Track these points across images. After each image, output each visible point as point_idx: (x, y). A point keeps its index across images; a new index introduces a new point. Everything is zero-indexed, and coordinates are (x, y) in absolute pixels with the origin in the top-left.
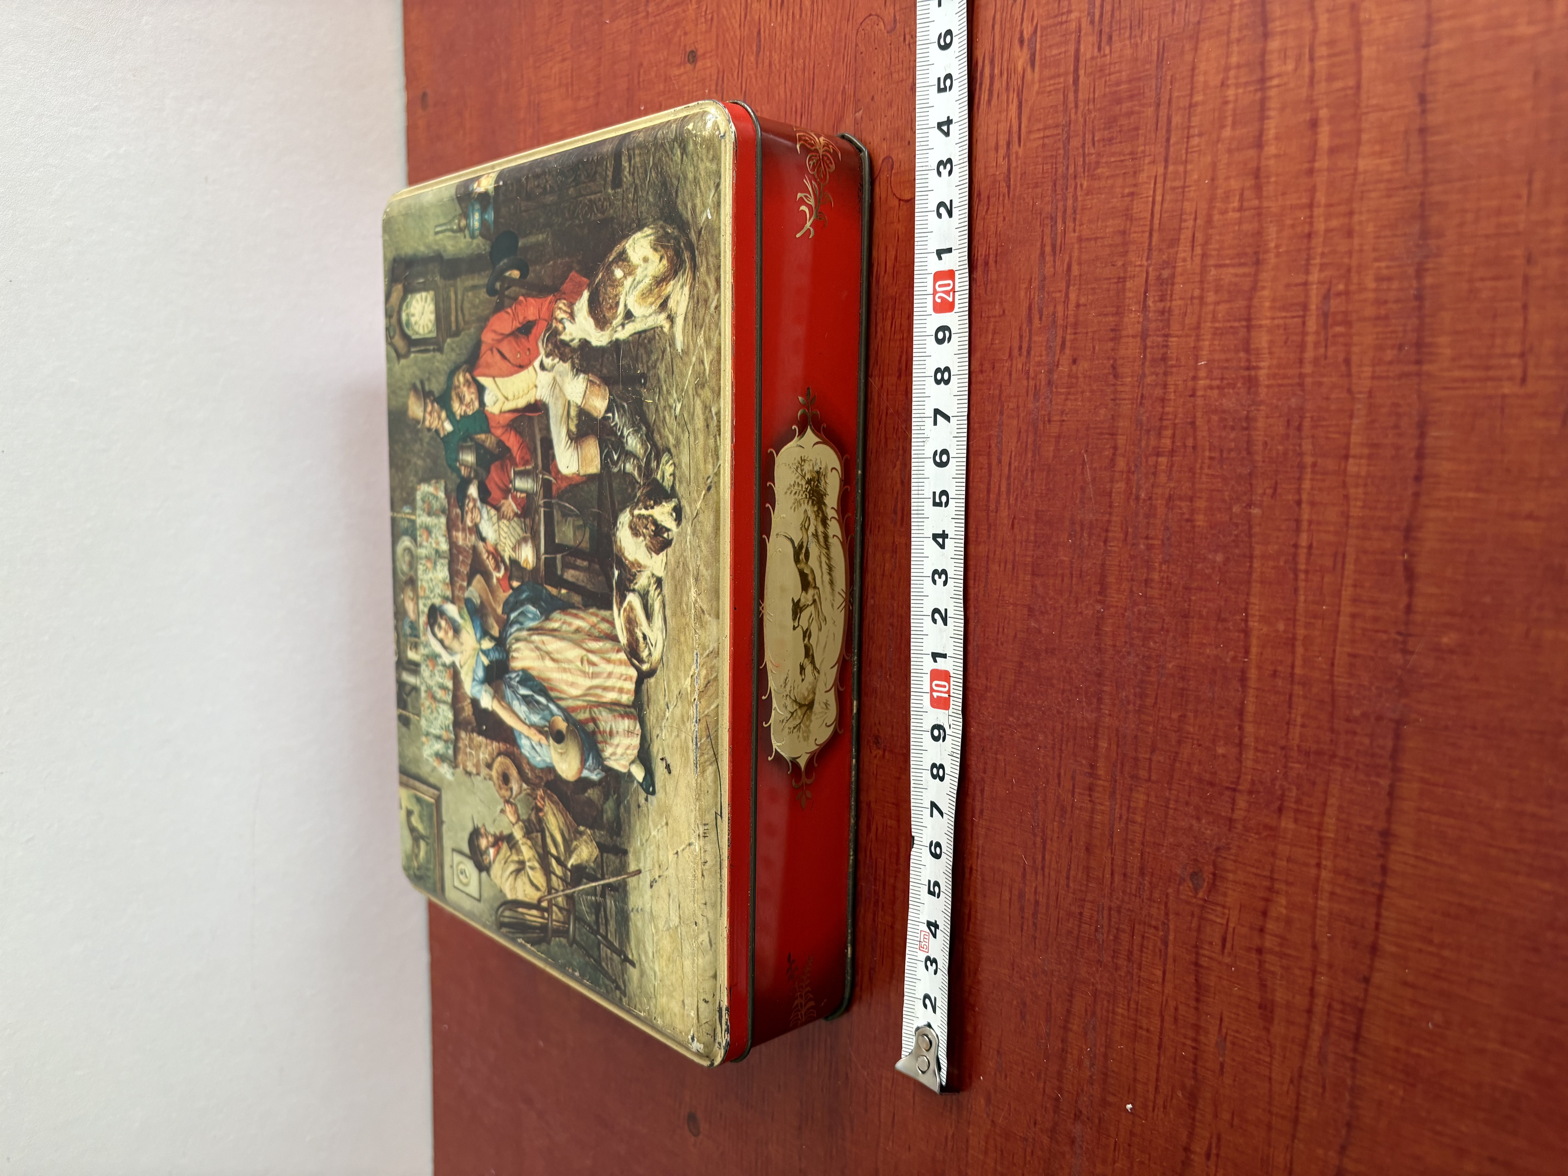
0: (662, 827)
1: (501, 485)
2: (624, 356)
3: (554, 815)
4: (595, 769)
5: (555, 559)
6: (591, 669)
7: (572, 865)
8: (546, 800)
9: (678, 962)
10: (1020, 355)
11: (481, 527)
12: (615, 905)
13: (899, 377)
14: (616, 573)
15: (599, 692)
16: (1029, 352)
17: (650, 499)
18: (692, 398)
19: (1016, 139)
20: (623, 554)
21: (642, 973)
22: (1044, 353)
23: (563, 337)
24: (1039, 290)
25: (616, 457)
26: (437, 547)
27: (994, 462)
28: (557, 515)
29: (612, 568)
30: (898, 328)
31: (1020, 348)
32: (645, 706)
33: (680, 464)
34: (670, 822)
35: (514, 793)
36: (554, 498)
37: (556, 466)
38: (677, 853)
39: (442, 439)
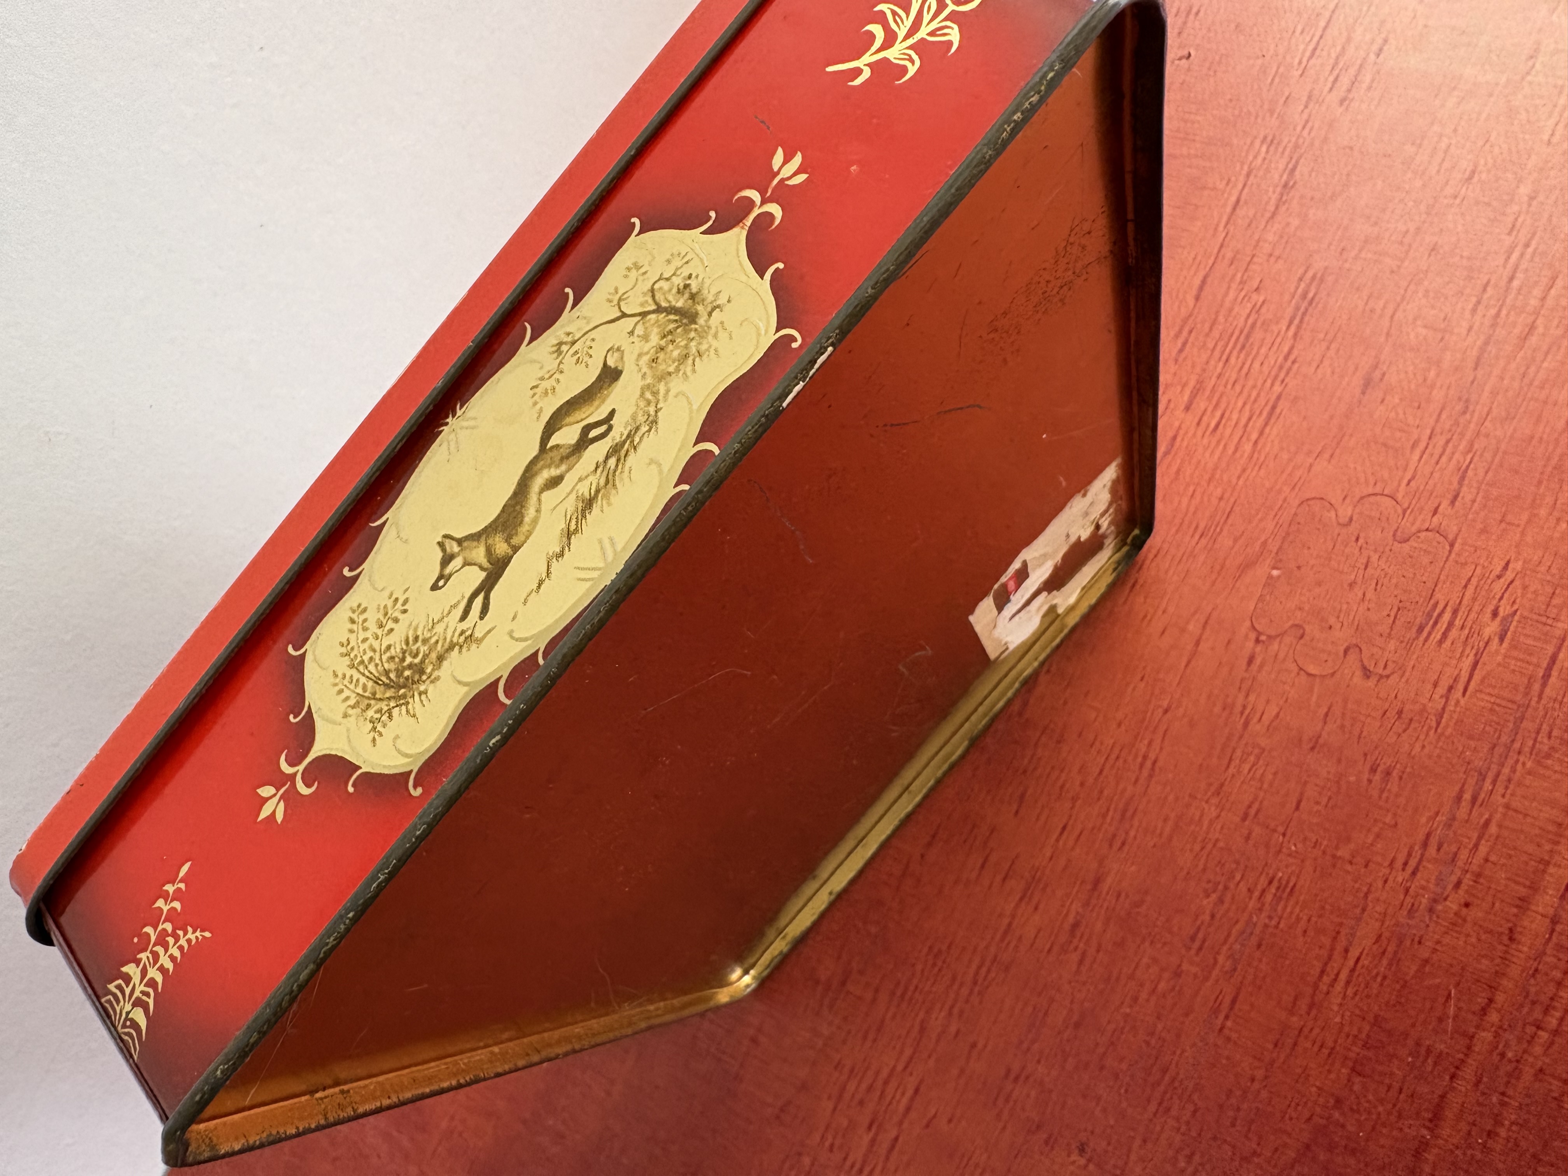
10: (1403, 870)
13: (1244, 819)
16: (1414, 874)
19: (1460, 687)
22: (1433, 881)
24: (1444, 825)
27: (1339, 948)
30: (1258, 776)
31: (1405, 864)
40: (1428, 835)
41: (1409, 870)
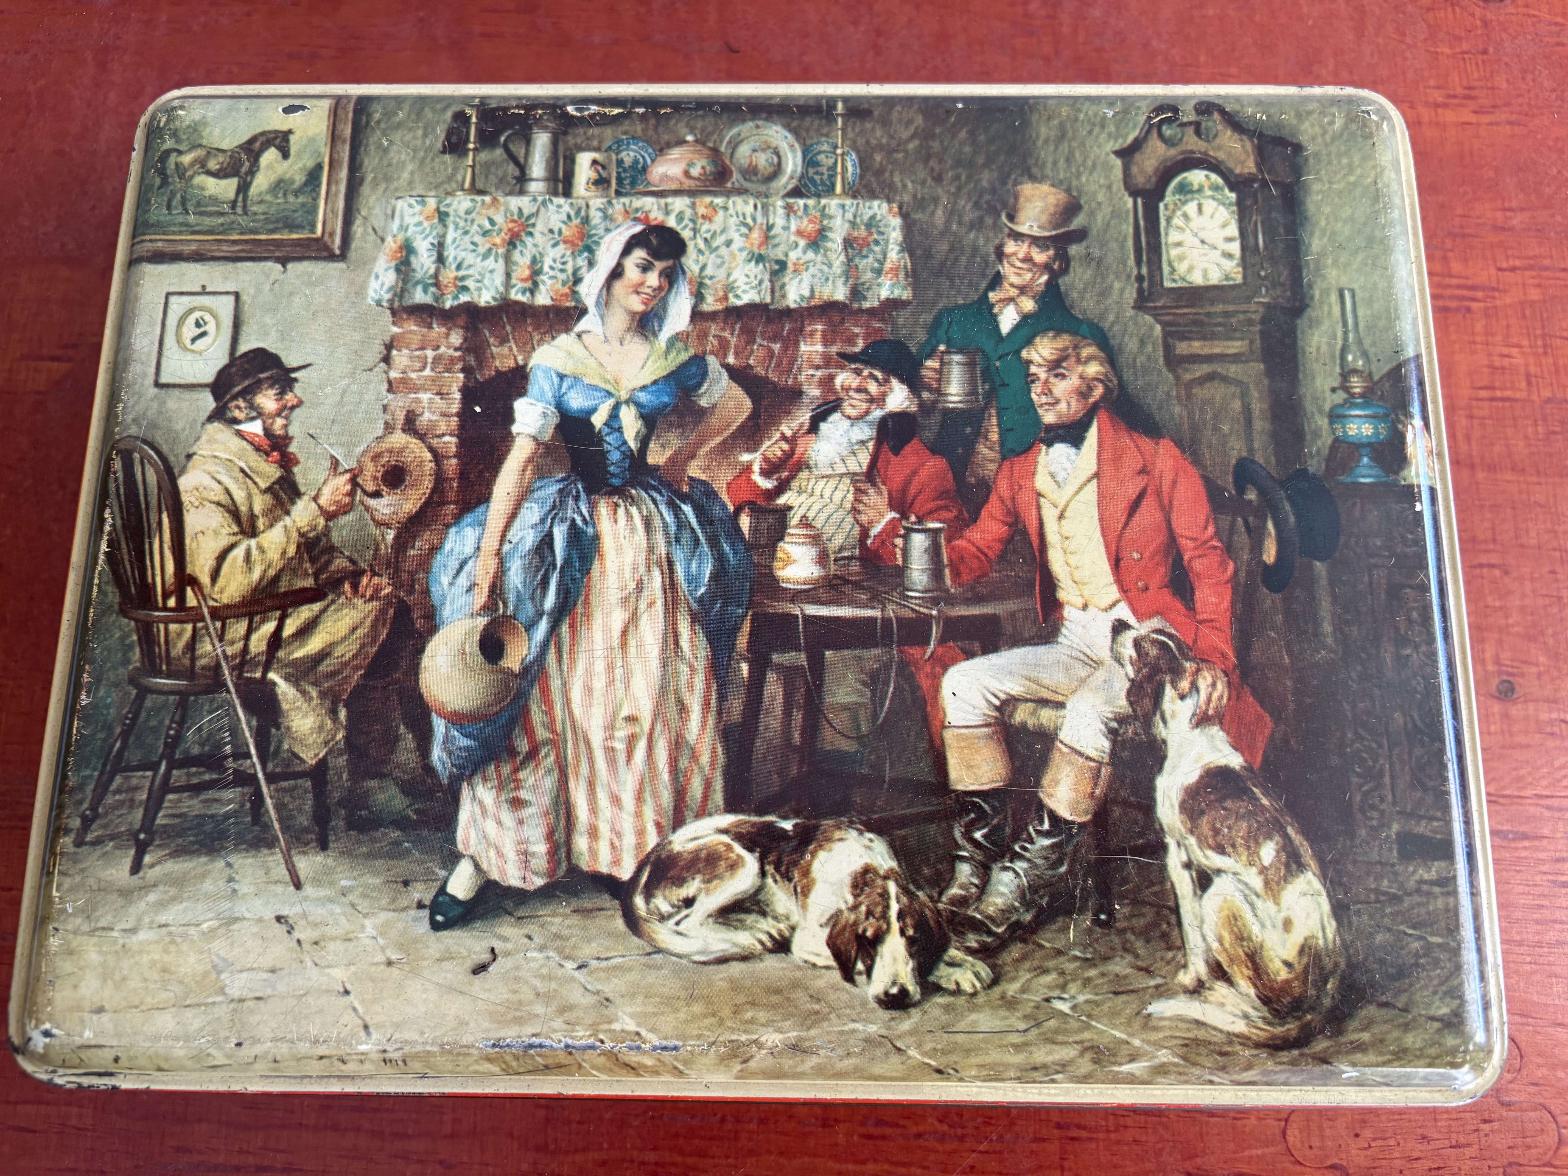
0: (383, 950)
1: (913, 489)
2: (1140, 866)
3: (353, 630)
4: (450, 754)
5: (798, 648)
6: (620, 746)
7: (274, 684)
8: (375, 604)
9: (165, 995)
11: (835, 417)
12: (227, 816)
14: (787, 825)
15: (584, 770)
17: (916, 928)
18: (1078, 1038)
20: (821, 847)
21: (126, 894)
23: (1169, 692)
25: (978, 835)
26: (790, 266)
28: (873, 655)
29: (797, 815)
32: (575, 903)
33: (974, 1008)
34: (395, 971)
35: (372, 502)
36: (901, 652)
37: (954, 661)
38: (347, 992)
39: (985, 296)
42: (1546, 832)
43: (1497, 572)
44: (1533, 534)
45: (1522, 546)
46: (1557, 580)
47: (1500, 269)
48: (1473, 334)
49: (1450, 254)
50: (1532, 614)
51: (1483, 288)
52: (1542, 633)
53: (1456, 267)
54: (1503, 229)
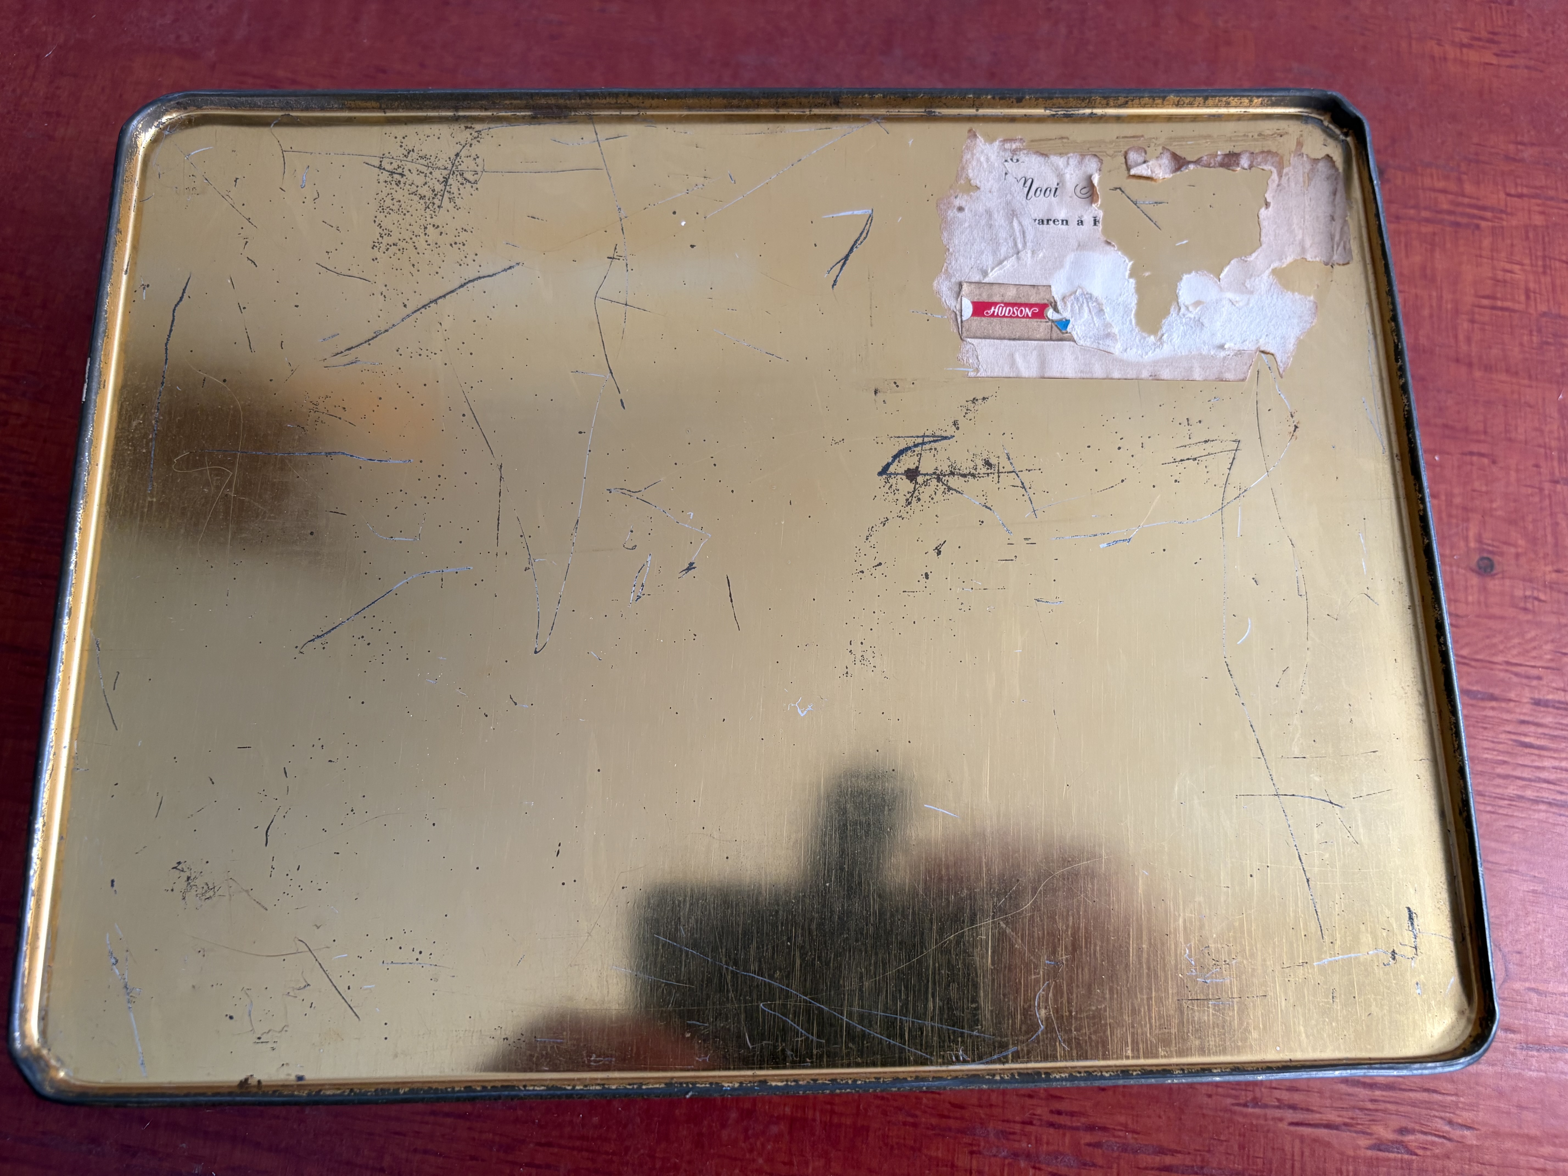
40: (1104, 1129)
41: (1055, 1118)
42: (1512, 695)
43: (1486, 461)
44: (1521, 430)
45: (1510, 440)
46: (1540, 474)
47: (1508, 195)
48: (1480, 248)
49: (1465, 177)
50: (1515, 501)
51: (1492, 209)
52: (1523, 518)
53: (1468, 188)
54: (1514, 160)
